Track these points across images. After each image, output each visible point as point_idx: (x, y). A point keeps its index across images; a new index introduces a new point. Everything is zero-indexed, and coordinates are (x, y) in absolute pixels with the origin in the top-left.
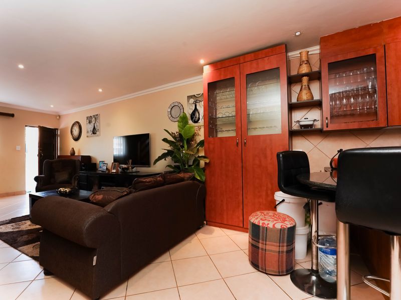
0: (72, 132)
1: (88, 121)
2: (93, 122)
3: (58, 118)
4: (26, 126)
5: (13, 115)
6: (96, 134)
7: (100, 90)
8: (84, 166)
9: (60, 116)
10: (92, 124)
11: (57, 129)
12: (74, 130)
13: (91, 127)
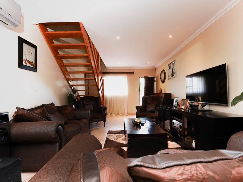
0: (161, 77)
1: (169, 67)
2: (172, 67)
3: (155, 70)
4: (139, 78)
5: (133, 73)
6: (174, 76)
7: (171, 36)
8: (165, 101)
9: (155, 69)
10: (171, 69)
11: (155, 77)
12: (162, 76)
13: (170, 71)
